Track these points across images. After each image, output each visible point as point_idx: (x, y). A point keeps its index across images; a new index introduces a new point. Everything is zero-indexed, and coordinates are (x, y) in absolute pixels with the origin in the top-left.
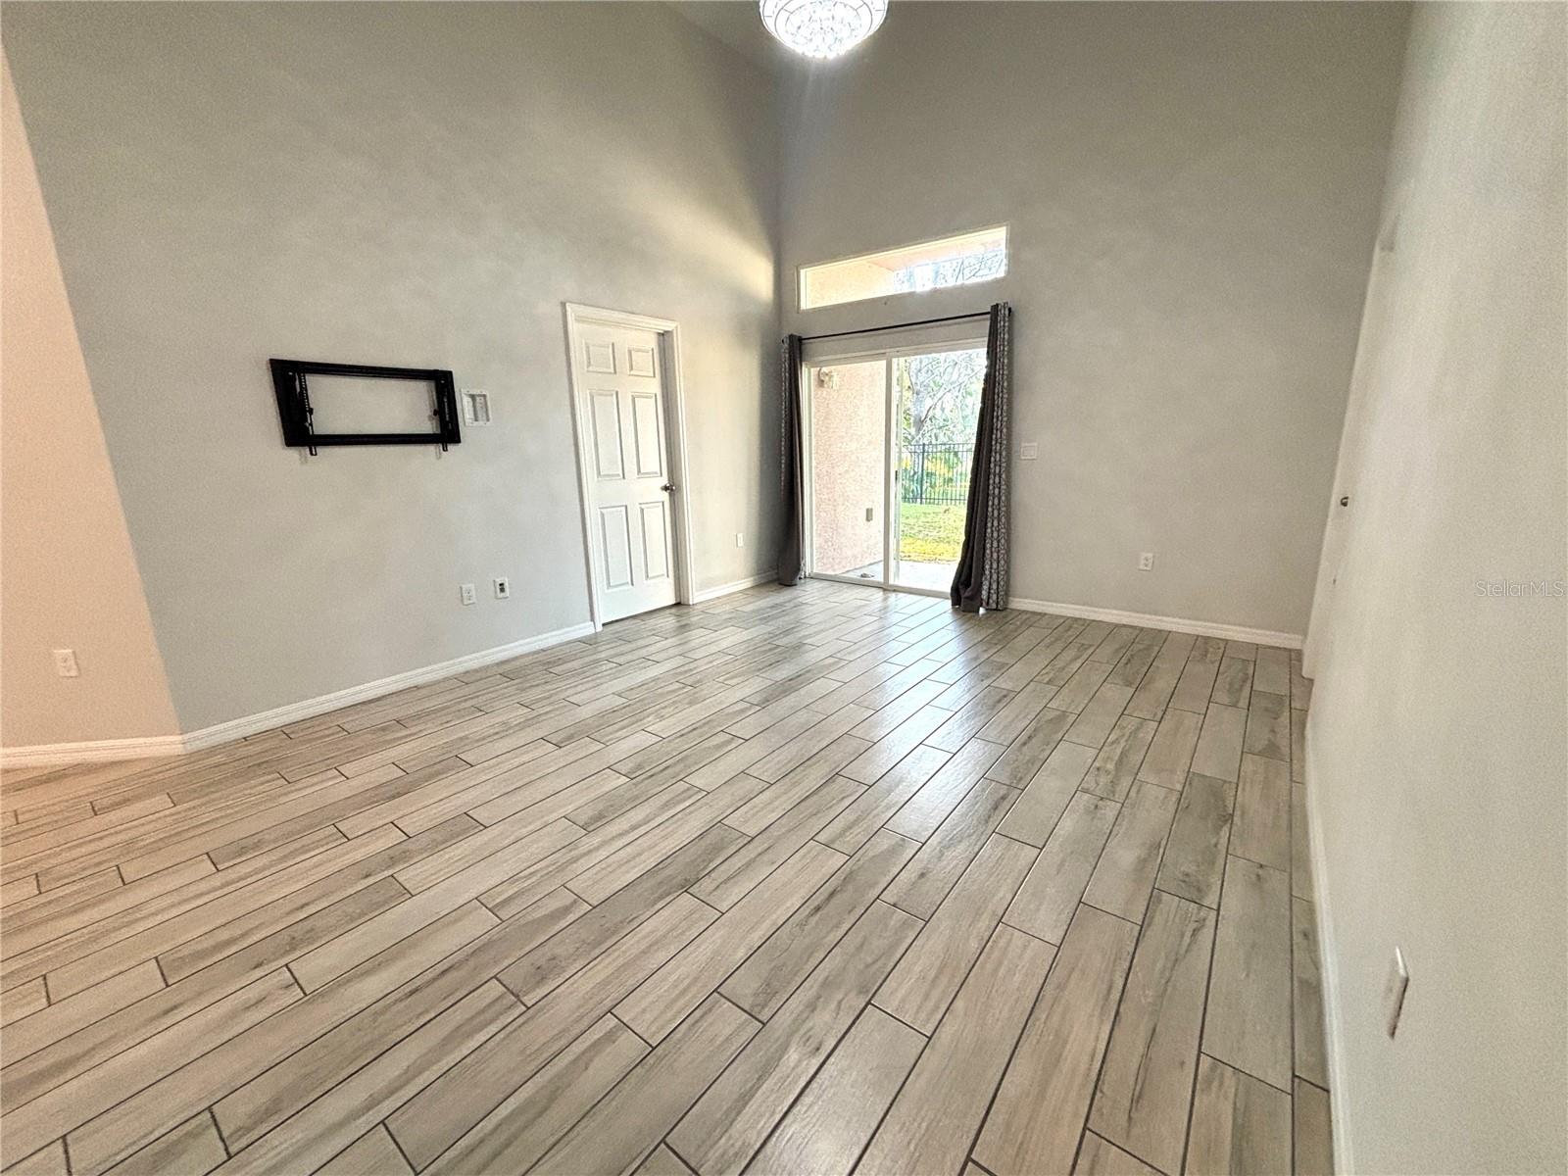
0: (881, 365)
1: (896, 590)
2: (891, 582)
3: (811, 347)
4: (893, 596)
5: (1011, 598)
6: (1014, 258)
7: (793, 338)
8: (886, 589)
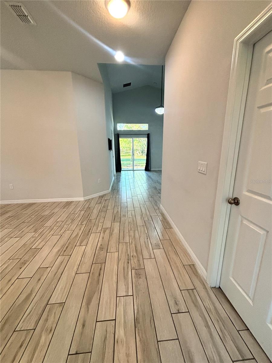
0: (132, 139)
1: (135, 170)
3: (120, 135)
5: (151, 169)
6: (149, 128)
7: (118, 134)
8: (133, 170)
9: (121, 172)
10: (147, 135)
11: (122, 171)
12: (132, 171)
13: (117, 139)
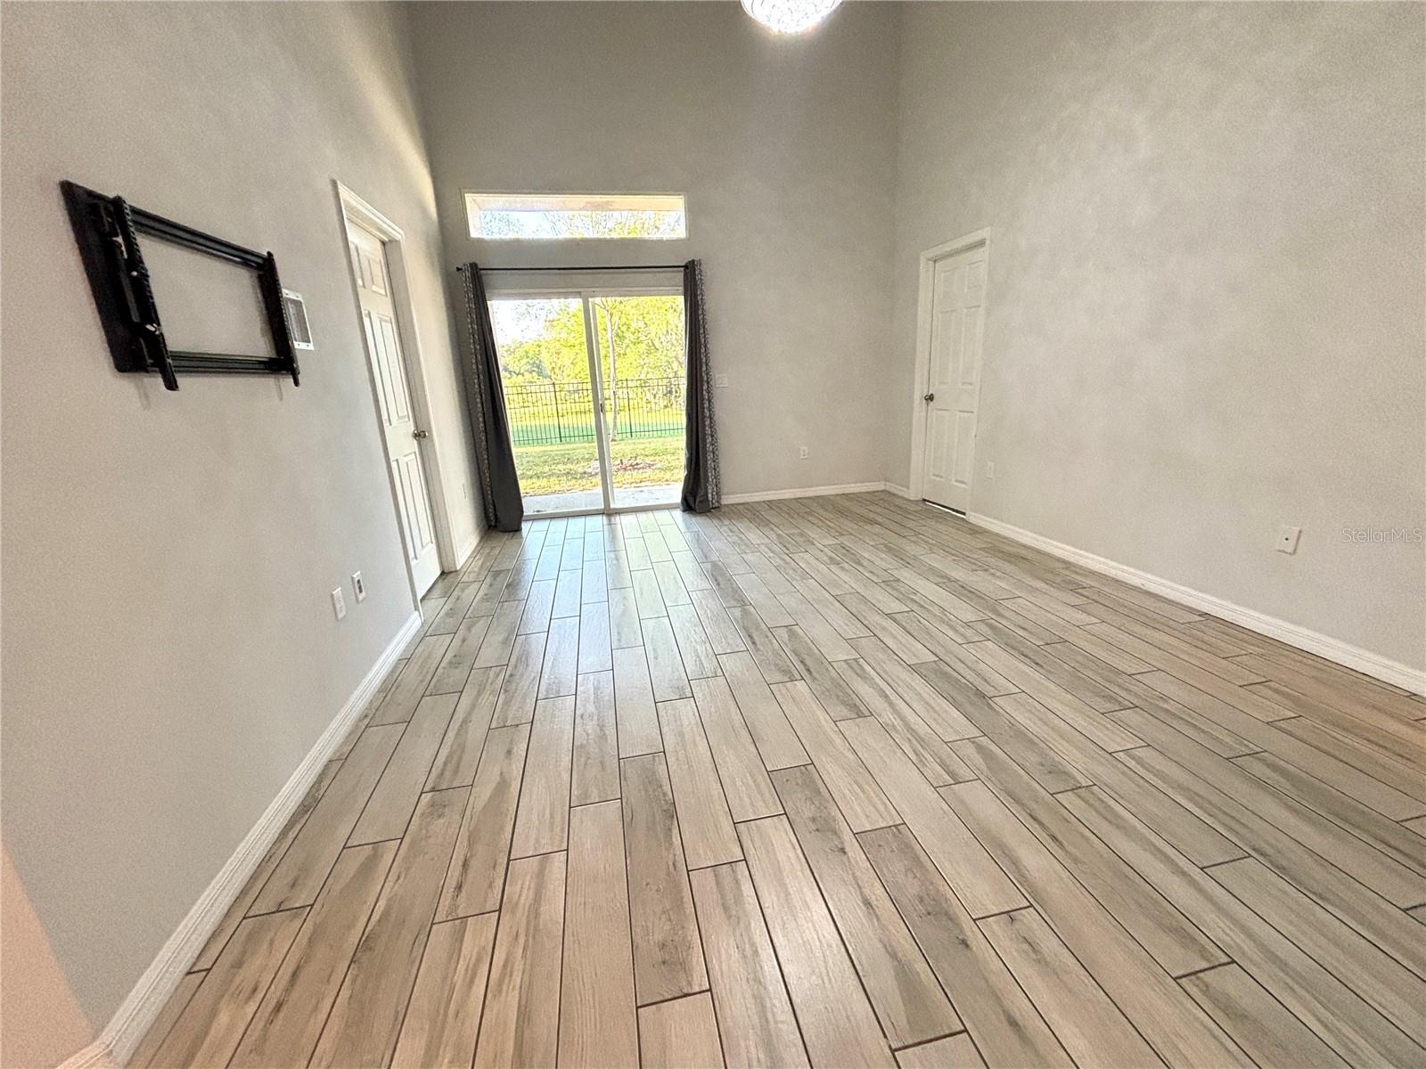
0: (576, 304)
1: (619, 512)
2: (612, 506)
3: (489, 279)
4: (617, 519)
5: (722, 497)
6: (692, 225)
7: (474, 266)
8: (609, 513)
9: (518, 530)
10: (679, 276)
11: (525, 526)
12: (600, 521)
13: (467, 305)
